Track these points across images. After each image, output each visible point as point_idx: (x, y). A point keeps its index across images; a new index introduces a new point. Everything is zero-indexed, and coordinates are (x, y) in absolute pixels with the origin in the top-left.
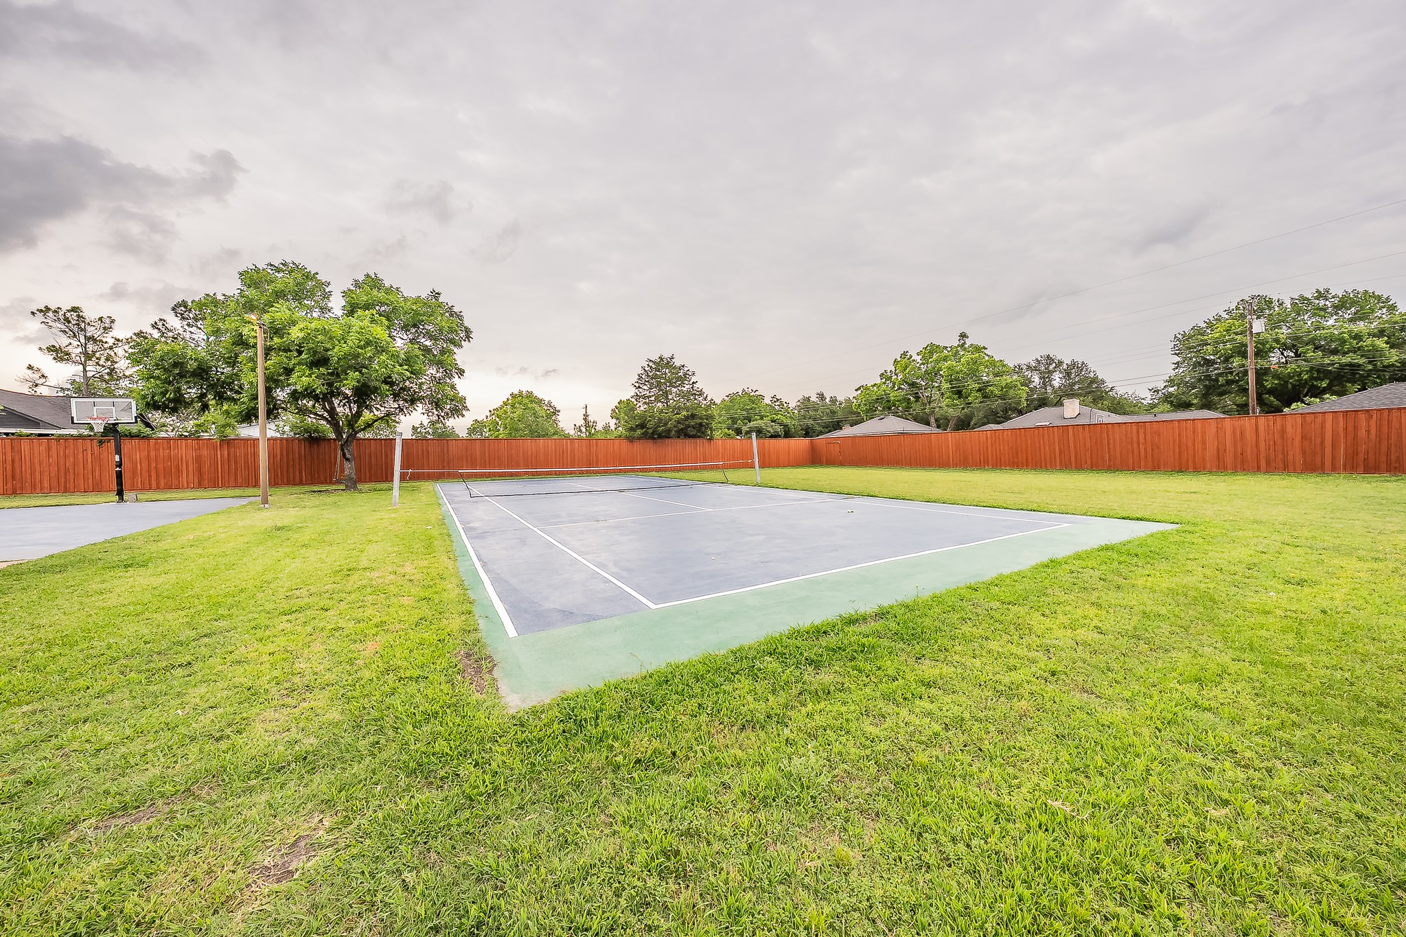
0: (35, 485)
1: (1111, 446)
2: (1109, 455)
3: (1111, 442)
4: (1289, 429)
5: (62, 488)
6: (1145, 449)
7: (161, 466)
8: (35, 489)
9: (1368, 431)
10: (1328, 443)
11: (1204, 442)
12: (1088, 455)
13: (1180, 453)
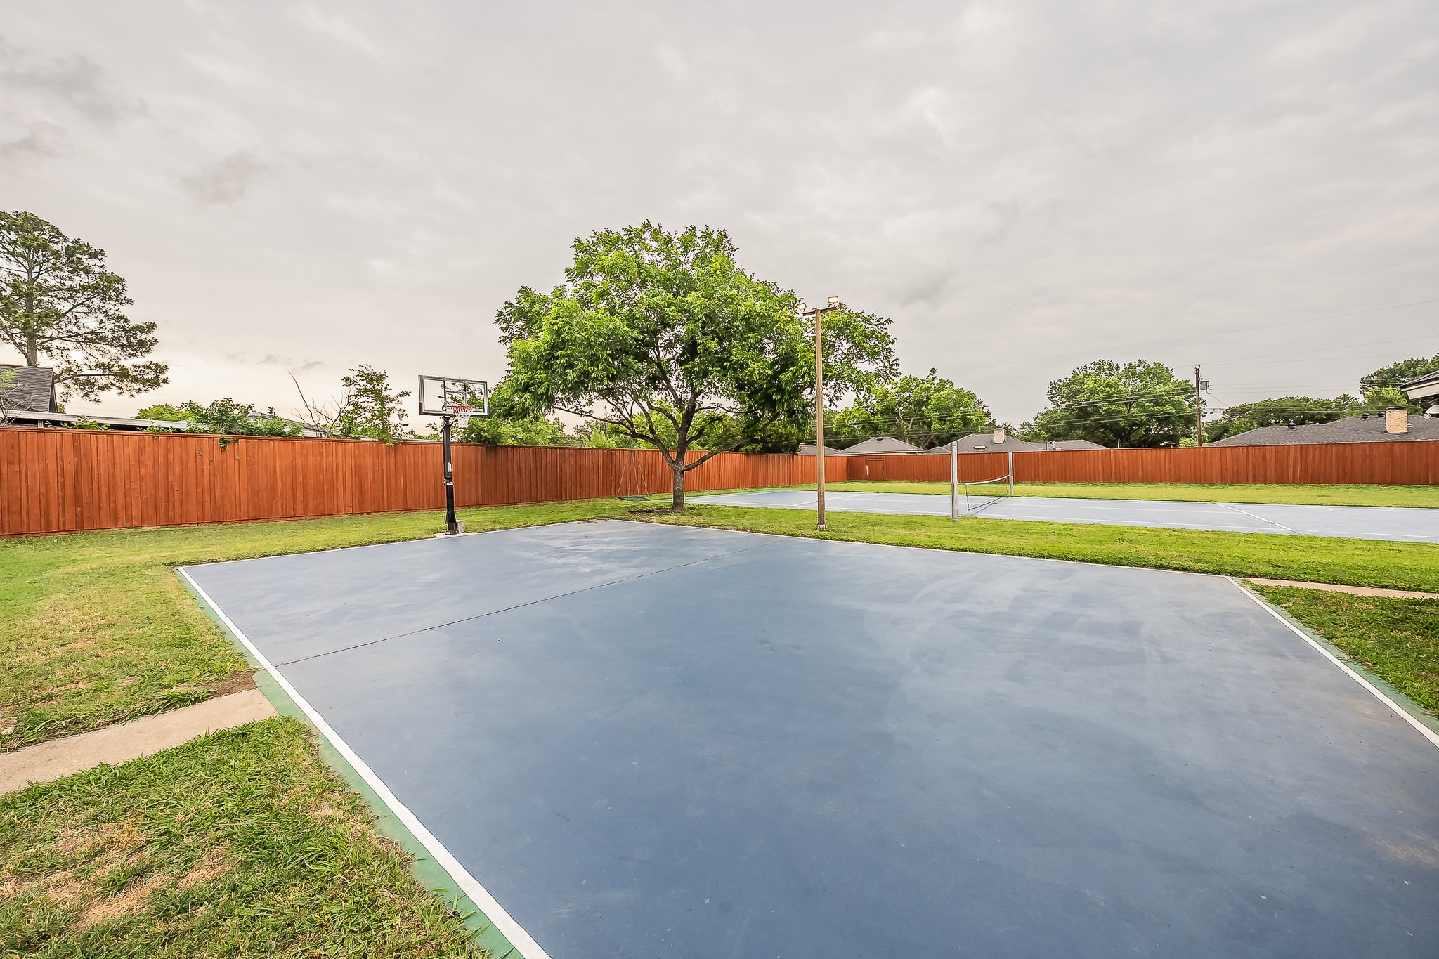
0: (116, 513)
1: (1144, 465)
2: (1143, 472)
3: (1145, 462)
4: (1268, 456)
5: (162, 519)
6: (1170, 468)
7: (310, 482)
8: (116, 520)
9: (1314, 458)
10: (1291, 465)
11: (1211, 463)
12: (1126, 472)
13: (1195, 470)
